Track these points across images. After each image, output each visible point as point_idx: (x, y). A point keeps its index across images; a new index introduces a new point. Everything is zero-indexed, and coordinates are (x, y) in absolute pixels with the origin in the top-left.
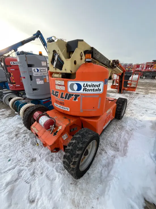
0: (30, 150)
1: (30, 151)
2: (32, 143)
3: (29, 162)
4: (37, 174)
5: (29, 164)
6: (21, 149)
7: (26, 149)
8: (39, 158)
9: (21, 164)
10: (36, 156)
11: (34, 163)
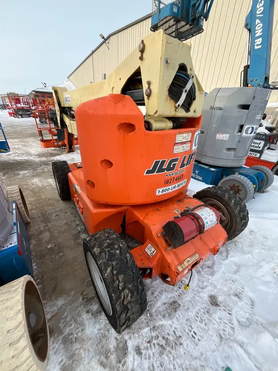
0: (191, 314)
1: (194, 313)
2: (170, 315)
3: (221, 310)
4: (237, 288)
5: (223, 310)
6: (191, 346)
7: (187, 331)
8: (209, 288)
9: (228, 330)
10: (205, 296)
11: (220, 299)
